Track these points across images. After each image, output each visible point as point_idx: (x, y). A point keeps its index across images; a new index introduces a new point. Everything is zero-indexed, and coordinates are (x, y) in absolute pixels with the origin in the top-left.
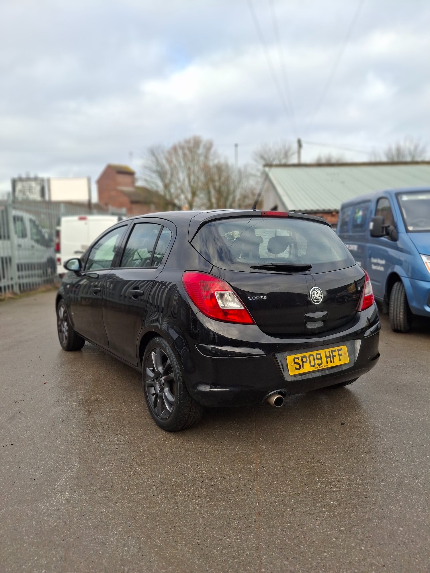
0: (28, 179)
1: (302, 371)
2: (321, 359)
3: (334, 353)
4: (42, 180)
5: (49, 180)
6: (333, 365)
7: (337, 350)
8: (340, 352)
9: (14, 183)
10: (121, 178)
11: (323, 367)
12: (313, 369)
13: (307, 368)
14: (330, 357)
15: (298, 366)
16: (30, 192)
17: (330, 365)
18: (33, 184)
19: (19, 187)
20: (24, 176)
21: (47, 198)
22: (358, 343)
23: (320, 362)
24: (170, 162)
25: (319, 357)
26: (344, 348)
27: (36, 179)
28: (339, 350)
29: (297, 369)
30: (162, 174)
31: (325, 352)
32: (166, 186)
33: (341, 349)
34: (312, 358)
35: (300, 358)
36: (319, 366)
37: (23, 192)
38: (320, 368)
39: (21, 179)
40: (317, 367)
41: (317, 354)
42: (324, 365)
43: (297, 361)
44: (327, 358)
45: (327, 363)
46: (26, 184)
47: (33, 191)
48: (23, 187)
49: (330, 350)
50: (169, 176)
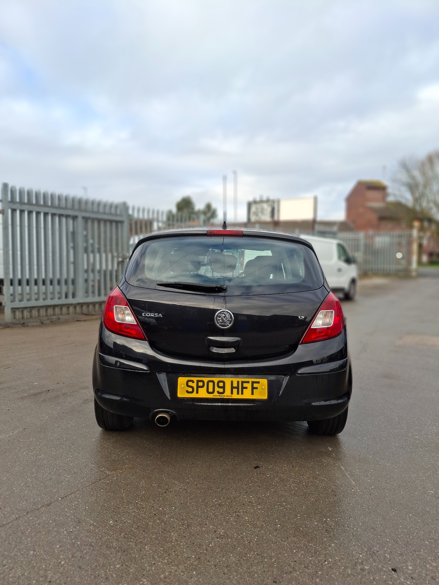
0: (261, 202)
1: (194, 395)
2: (224, 387)
3: (245, 385)
4: (273, 202)
5: (279, 202)
6: (240, 397)
7: (250, 382)
8: (255, 385)
9: (250, 205)
10: (372, 194)
11: (224, 396)
12: (211, 396)
13: (203, 394)
14: (238, 388)
15: (190, 390)
16: (262, 213)
17: (235, 396)
18: (265, 206)
19: (253, 209)
20: (258, 199)
21: (276, 218)
22: (286, 380)
23: (221, 390)
24: (423, 173)
25: (221, 384)
26: (263, 383)
27: (268, 201)
28: (253, 383)
29: (188, 392)
30: (412, 187)
31: (232, 382)
32: (416, 200)
33: (258, 382)
34: (211, 384)
35: (195, 382)
36: (219, 395)
37: (256, 214)
38: (220, 397)
39: (255, 202)
40: (216, 395)
41: (219, 382)
42: (227, 394)
43: (190, 384)
44: (232, 388)
45: (232, 393)
46: (259, 206)
47: (265, 212)
48: (257, 209)
49: (240, 380)
50: (421, 188)
